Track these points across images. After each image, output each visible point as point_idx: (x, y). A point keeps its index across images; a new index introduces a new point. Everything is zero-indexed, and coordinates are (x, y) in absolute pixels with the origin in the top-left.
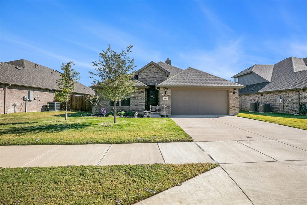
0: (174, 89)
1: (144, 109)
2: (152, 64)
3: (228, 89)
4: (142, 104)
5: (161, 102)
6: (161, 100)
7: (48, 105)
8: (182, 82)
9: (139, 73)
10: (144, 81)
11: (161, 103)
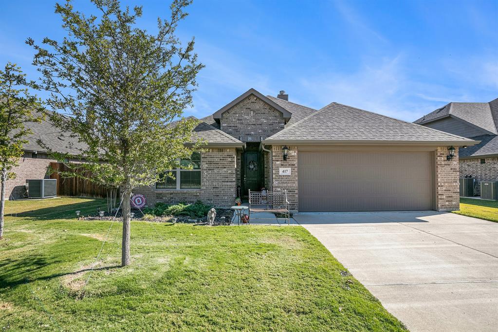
0: (306, 148)
1: (234, 196)
2: (252, 94)
3: (433, 149)
4: (228, 184)
5: (274, 180)
6: (274, 176)
7: (27, 185)
8: (323, 131)
9: (222, 114)
10: (235, 132)
11: (275, 183)
